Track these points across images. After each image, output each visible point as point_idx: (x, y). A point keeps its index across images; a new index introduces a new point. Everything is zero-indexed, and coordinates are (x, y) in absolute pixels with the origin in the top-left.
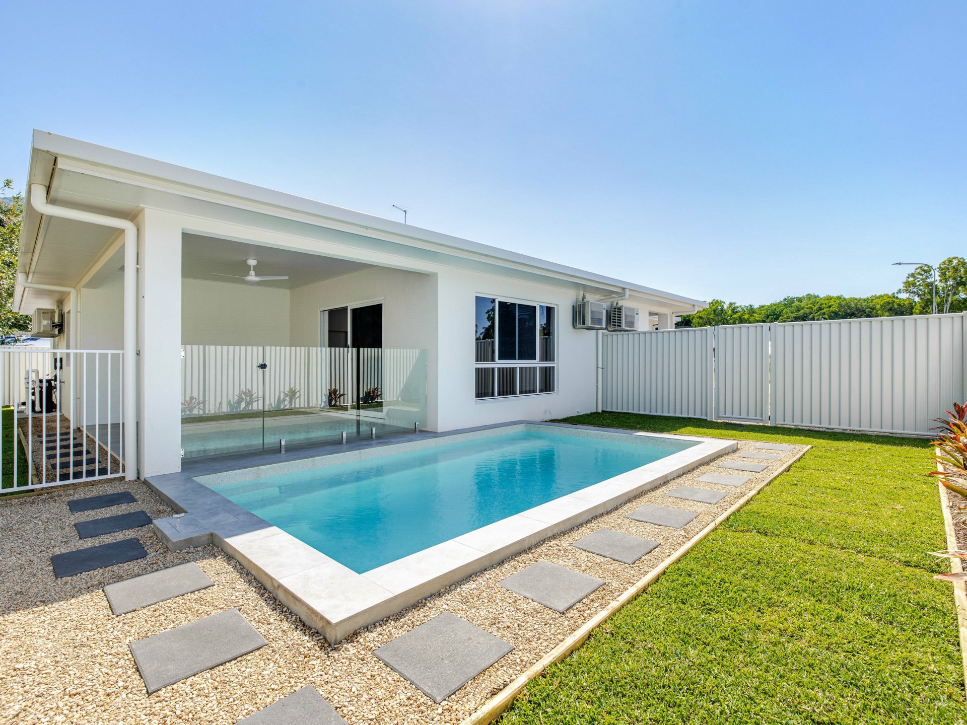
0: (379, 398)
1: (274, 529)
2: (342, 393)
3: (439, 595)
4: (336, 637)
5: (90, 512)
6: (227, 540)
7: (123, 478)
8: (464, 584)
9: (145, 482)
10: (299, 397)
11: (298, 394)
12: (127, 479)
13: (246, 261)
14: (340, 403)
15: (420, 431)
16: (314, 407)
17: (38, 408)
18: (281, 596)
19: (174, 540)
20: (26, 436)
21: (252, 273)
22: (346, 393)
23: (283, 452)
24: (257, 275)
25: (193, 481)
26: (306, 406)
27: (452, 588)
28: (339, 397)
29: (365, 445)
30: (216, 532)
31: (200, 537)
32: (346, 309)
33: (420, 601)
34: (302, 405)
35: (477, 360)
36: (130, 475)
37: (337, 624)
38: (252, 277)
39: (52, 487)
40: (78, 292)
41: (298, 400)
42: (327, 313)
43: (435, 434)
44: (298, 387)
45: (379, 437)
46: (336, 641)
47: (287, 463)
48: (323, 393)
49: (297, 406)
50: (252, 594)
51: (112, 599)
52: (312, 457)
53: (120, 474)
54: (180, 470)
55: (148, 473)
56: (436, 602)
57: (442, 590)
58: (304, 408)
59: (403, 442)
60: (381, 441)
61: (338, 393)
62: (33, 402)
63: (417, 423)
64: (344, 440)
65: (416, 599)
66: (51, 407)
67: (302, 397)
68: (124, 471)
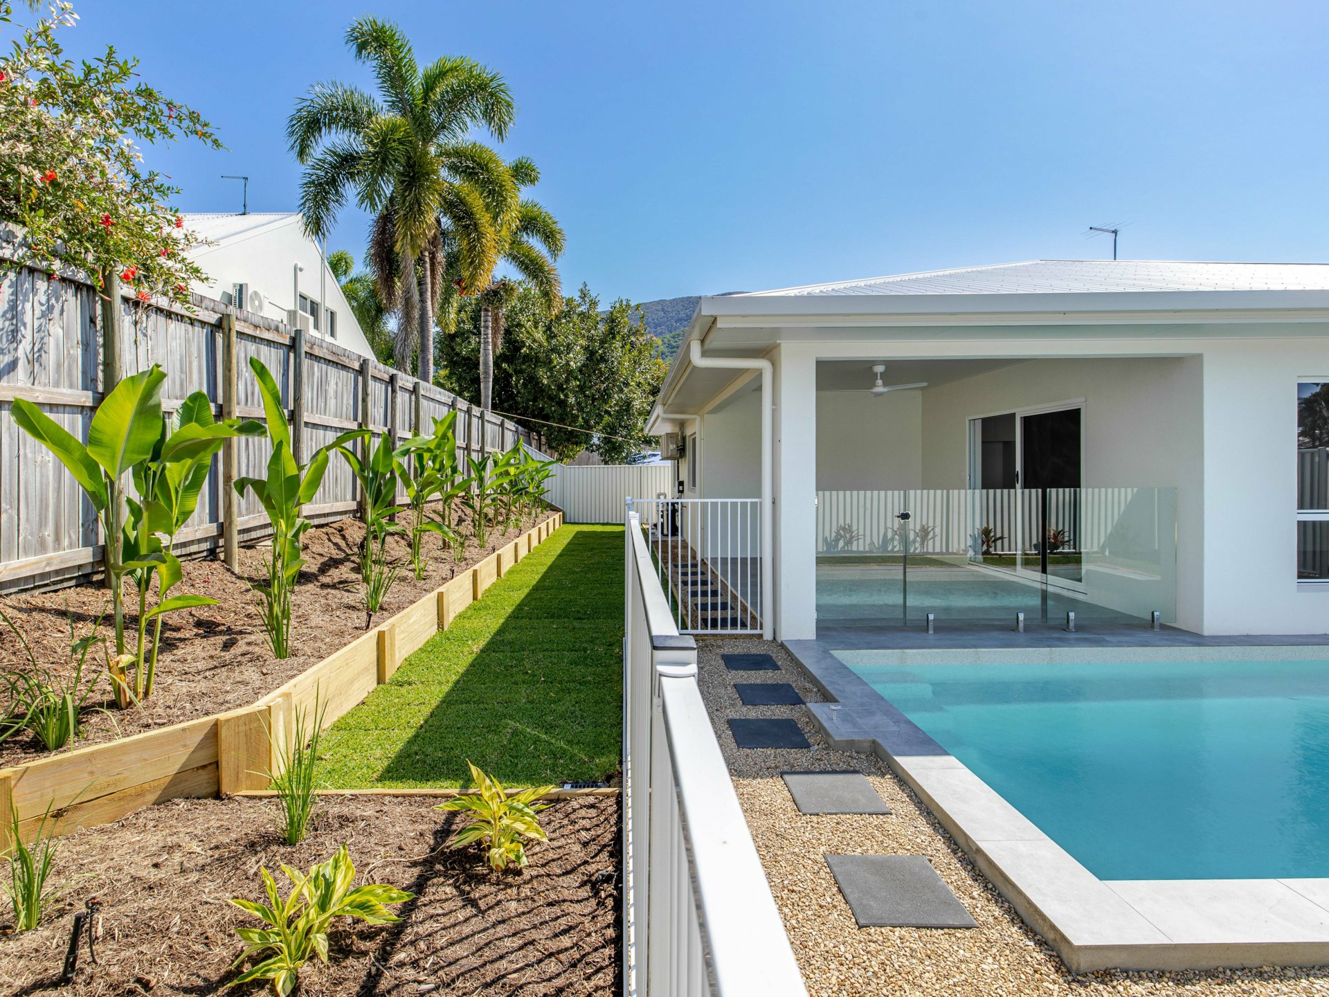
0: (1066, 547)
1: (951, 760)
2: (999, 535)
3: (1260, 975)
4: (1079, 965)
5: (742, 673)
6: (895, 758)
7: (761, 636)
8: (1316, 977)
9: (782, 645)
10: (933, 538)
11: (931, 535)
12: (765, 638)
13: (871, 368)
14: (995, 550)
15: (1164, 627)
16: (955, 554)
17: (665, 532)
18: (981, 864)
19: (837, 739)
20: (667, 568)
21: (880, 382)
22: (1006, 535)
23: (931, 632)
24: (885, 385)
25: (832, 656)
26: (944, 550)
27: (1290, 973)
28: (995, 541)
29: (1059, 639)
30: (879, 740)
31: (862, 742)
32: (1013, 415)
33: (1221, 969)
34: (938, 550)
35: (1301, 505)
36: (768, 636)
37: (1080, 948)
38: (880, 388)
39: (705, 635)
40: (702, 418)
41: (931, 542)
42: (979, 425)
43: (1197, 639)
44: (931, 524)
45: (1079, 628)
46: (1078, 969)
47: (940, 650)
48: (968, 533)
49: (931, 550)
50: (940, 844)
51: (793, 791)
52: (975, 647)
53: (758, 631)
54: (814, 637)
55: (785, 636)
56: (1256, 985)
57: (1266, 968)
58: (941, 553)
59: (1129, 645)
60: (1086, 636)
61: (992, 534)
62: (662, 524)
63: (1156, 614)
64: (1021, 625)
65: (1213, 964)
66: (675, 531)
67: (938, 539)
68: (761, 628)
